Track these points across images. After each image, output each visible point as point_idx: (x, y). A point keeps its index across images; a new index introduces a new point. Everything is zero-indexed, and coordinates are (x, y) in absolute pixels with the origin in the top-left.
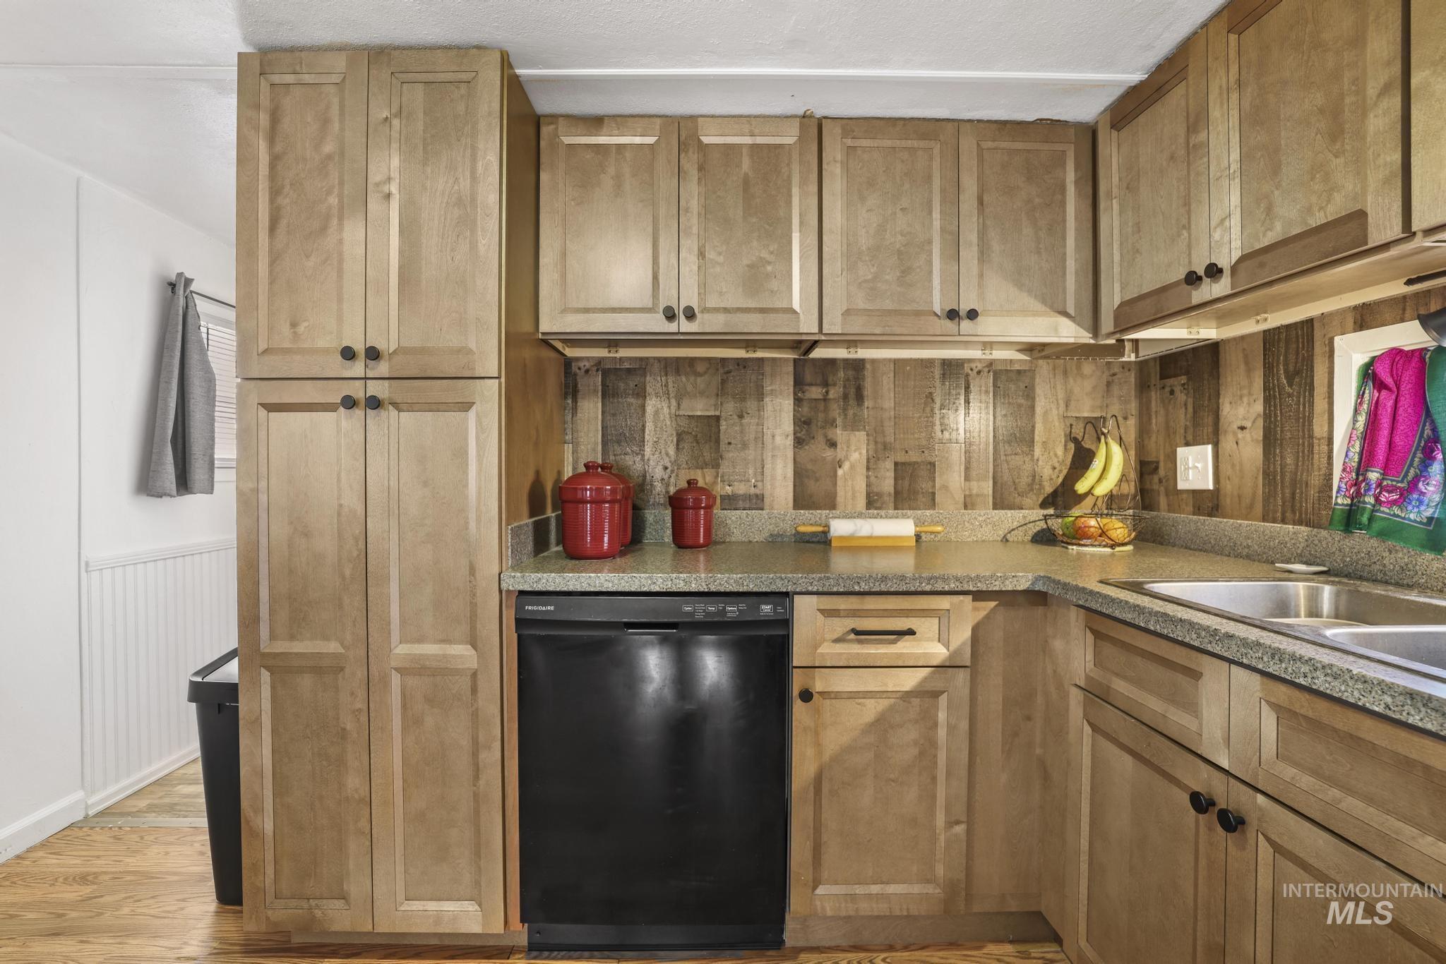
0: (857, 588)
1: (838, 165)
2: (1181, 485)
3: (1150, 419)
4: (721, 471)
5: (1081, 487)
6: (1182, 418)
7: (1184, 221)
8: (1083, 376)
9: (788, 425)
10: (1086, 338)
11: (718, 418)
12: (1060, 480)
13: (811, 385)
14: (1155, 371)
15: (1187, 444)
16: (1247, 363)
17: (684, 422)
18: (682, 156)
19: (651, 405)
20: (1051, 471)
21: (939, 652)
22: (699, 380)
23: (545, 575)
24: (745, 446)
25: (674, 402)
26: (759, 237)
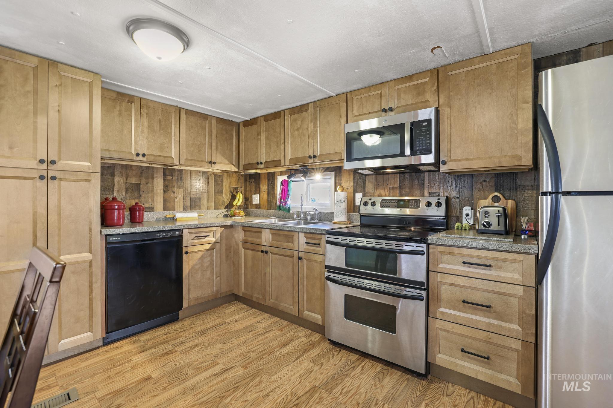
0: (197, 227)
1: (185, 121)
2: (253, 203)
3: (247, 188)
4: (140, 200)
5: (234, 203)
6: (253, 189)
7: (256, 151)
8: (233, 177)
9: (161, 187)
10: (236, 170)
11: (140, 184)
12: (229, 202)
13: (168, 175)
14: (248, 177)
15: (254, 194)
16: (265, 178)
17: (128, 185)
18: (141, 109)
19: (116, 179)
20: (227, 200)
21: (213, 240)
22: (133, 172)
23: (116, 229)
24: (148, 193)
25: (125, 178)
26: (163, 136)
